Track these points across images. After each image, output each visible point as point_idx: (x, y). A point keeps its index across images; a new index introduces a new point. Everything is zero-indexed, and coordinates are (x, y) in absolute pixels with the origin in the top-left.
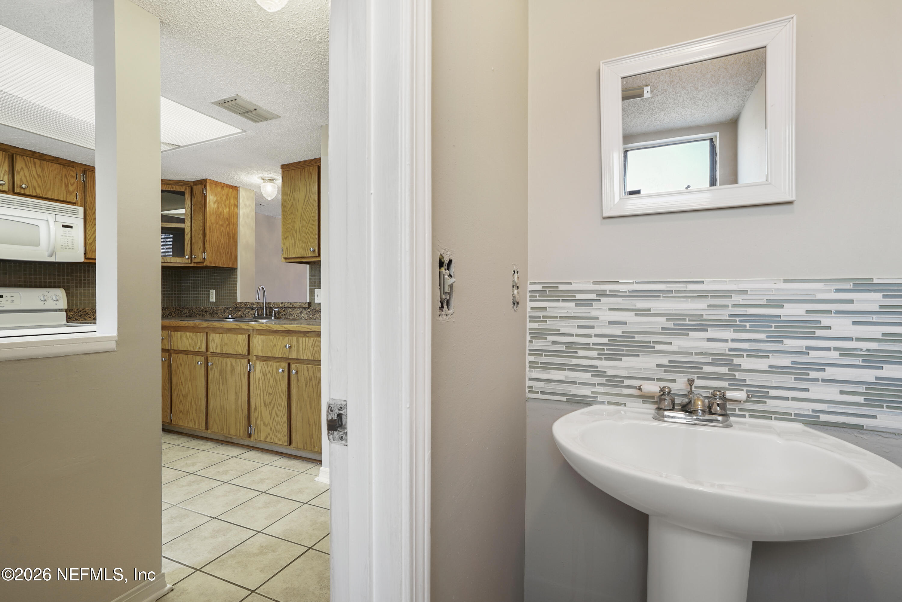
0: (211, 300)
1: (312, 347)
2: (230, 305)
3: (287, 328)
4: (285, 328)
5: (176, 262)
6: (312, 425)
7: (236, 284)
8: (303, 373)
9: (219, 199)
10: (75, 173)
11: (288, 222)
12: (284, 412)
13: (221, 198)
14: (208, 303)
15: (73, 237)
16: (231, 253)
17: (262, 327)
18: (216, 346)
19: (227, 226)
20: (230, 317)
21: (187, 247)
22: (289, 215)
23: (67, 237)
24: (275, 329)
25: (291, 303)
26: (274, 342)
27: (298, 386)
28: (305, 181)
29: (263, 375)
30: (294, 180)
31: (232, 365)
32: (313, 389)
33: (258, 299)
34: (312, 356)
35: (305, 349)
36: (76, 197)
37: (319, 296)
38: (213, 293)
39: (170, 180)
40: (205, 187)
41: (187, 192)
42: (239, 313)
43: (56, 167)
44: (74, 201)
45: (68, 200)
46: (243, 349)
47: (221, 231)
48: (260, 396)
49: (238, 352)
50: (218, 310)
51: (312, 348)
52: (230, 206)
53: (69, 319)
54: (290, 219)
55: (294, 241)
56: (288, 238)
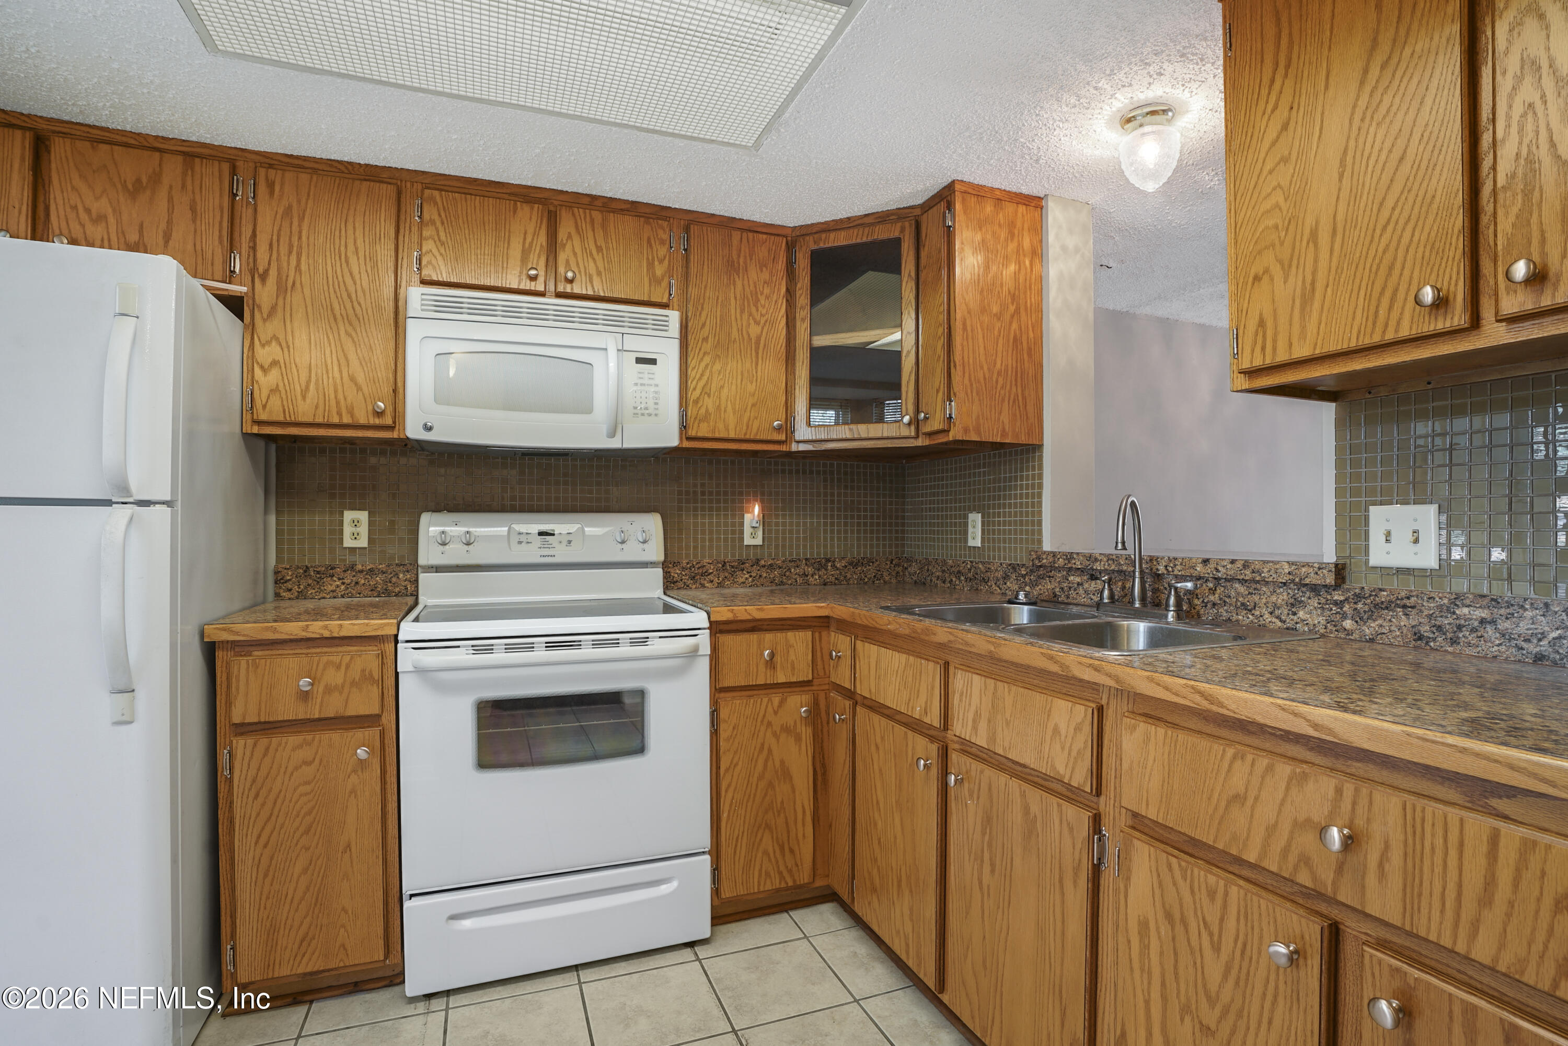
0: (971, 543)
2: (1021, 558)
3: (1330, 731)
4: (1316, 726)
5: (880, 435)
7: (1040, 495)
9: (989, 237)
10: (667, 230)
11: (1264, 206)
13: (994, 233)
14: (965, 550)
15: (657, 385)
16: (1024, 398)
17: (1167, 688)
18: (974, 721)
19: (1012, 316)
20: (1022, 596)
21: (907, 391)
23: (646, 388)
24: (1244, 713)
25: (1246, 565)
26: (1238, 781)
29: (1169, 918)
31: (1026, 810)
33: (1120, 546)
35: (1485, 901)
36: (667, 291)
37: (1393, 538)
38: (975, 520)
39: (866, 215)
40: (950, 206)
41: (907, 238)
42: (1047, 587)
43: (629, 224)
44: (665, 300)
45: (653, 299)
46: (1075, 763)
47: (996, 333)
49: (1053, 767)
50: (988, 570)
52: (1022, 257)
53: (669, 584)
54: (1274, 189)
55: (1300, 283)
56: (1266, 279)
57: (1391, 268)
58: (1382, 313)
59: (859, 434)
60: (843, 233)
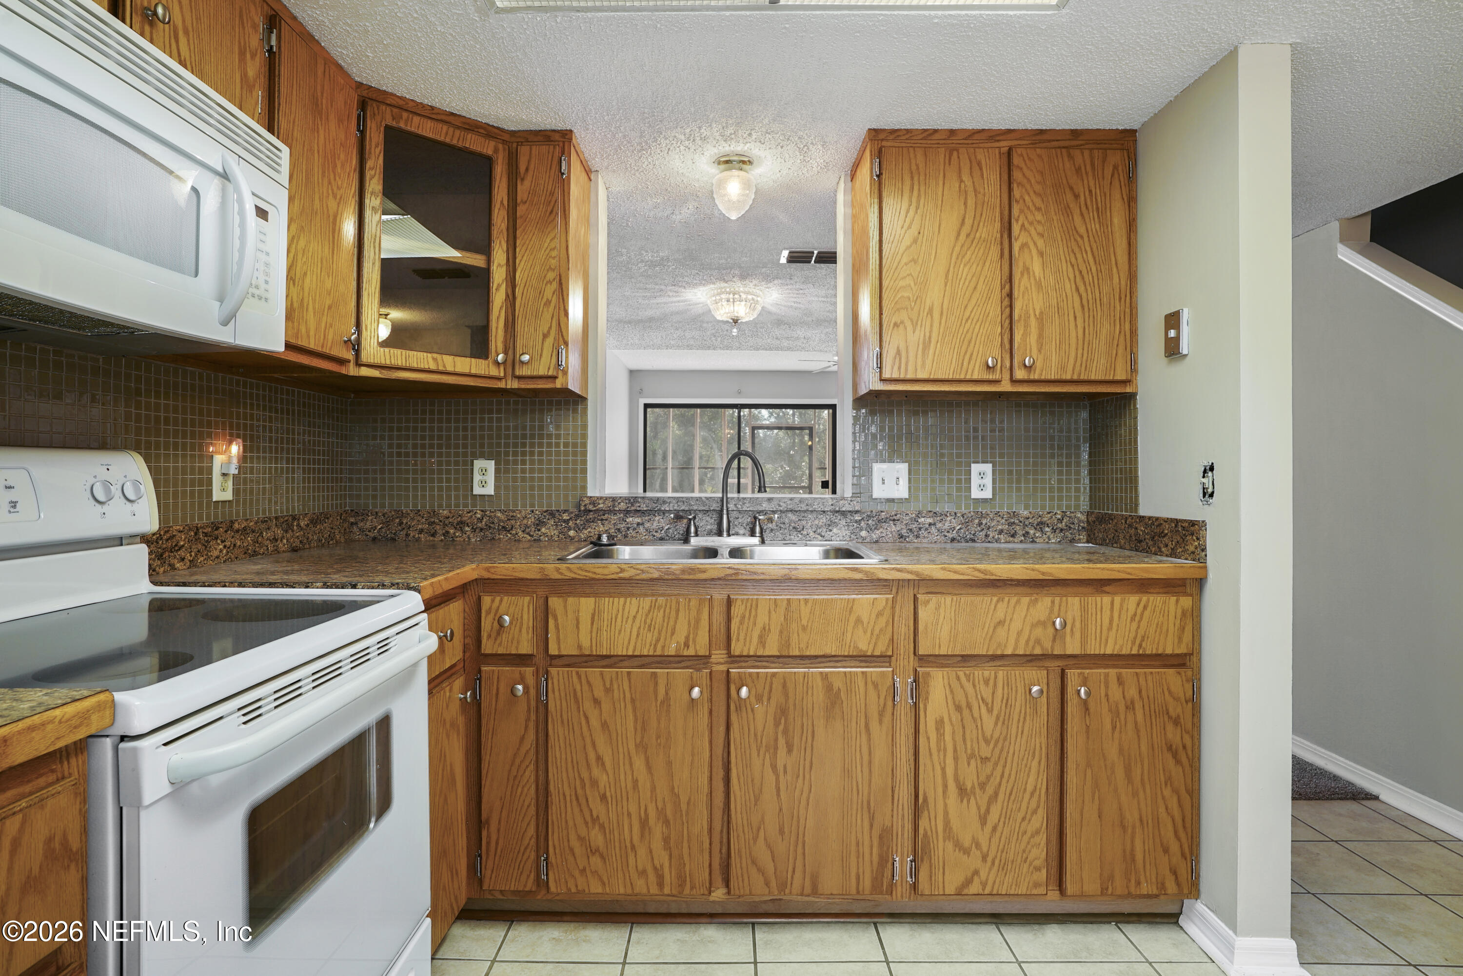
0: (476, 491)
1: (1133, 619)
2: (560, 505)
3: (1051, 574)
4: (1043, 574)
5: (467, 371)
6: (1134, 827)
8: (1103, 694)
11: (902, 283)
12: (1033, 804)
14: (468, 499)
17: (955, 572)
18: (761, 637)
21: (497, 328)
22: (906, 264)
26: (1000, 614)
27: (1087, 727)
28: (961, 181)
29: (958, 708)
30: (922, 175)
32: (1138, 731)
34: (1133, 643)
35: (1110, 628)
37: (885, 482)
38: (485, 468)
39: (452, 114)
40: (569, 151)
41: (500, 161)
42: (598, 529)
46: (878, 638)
48: (943, 769)
49: (856, 647)
50: (510, 518)
51: (1134, 625)
54: (908, 275)
55: (922, 335)
56: (901, 326)
57: (970, 342)
58: (965, 364)
59: (444, 366)
60: (429, 124)
